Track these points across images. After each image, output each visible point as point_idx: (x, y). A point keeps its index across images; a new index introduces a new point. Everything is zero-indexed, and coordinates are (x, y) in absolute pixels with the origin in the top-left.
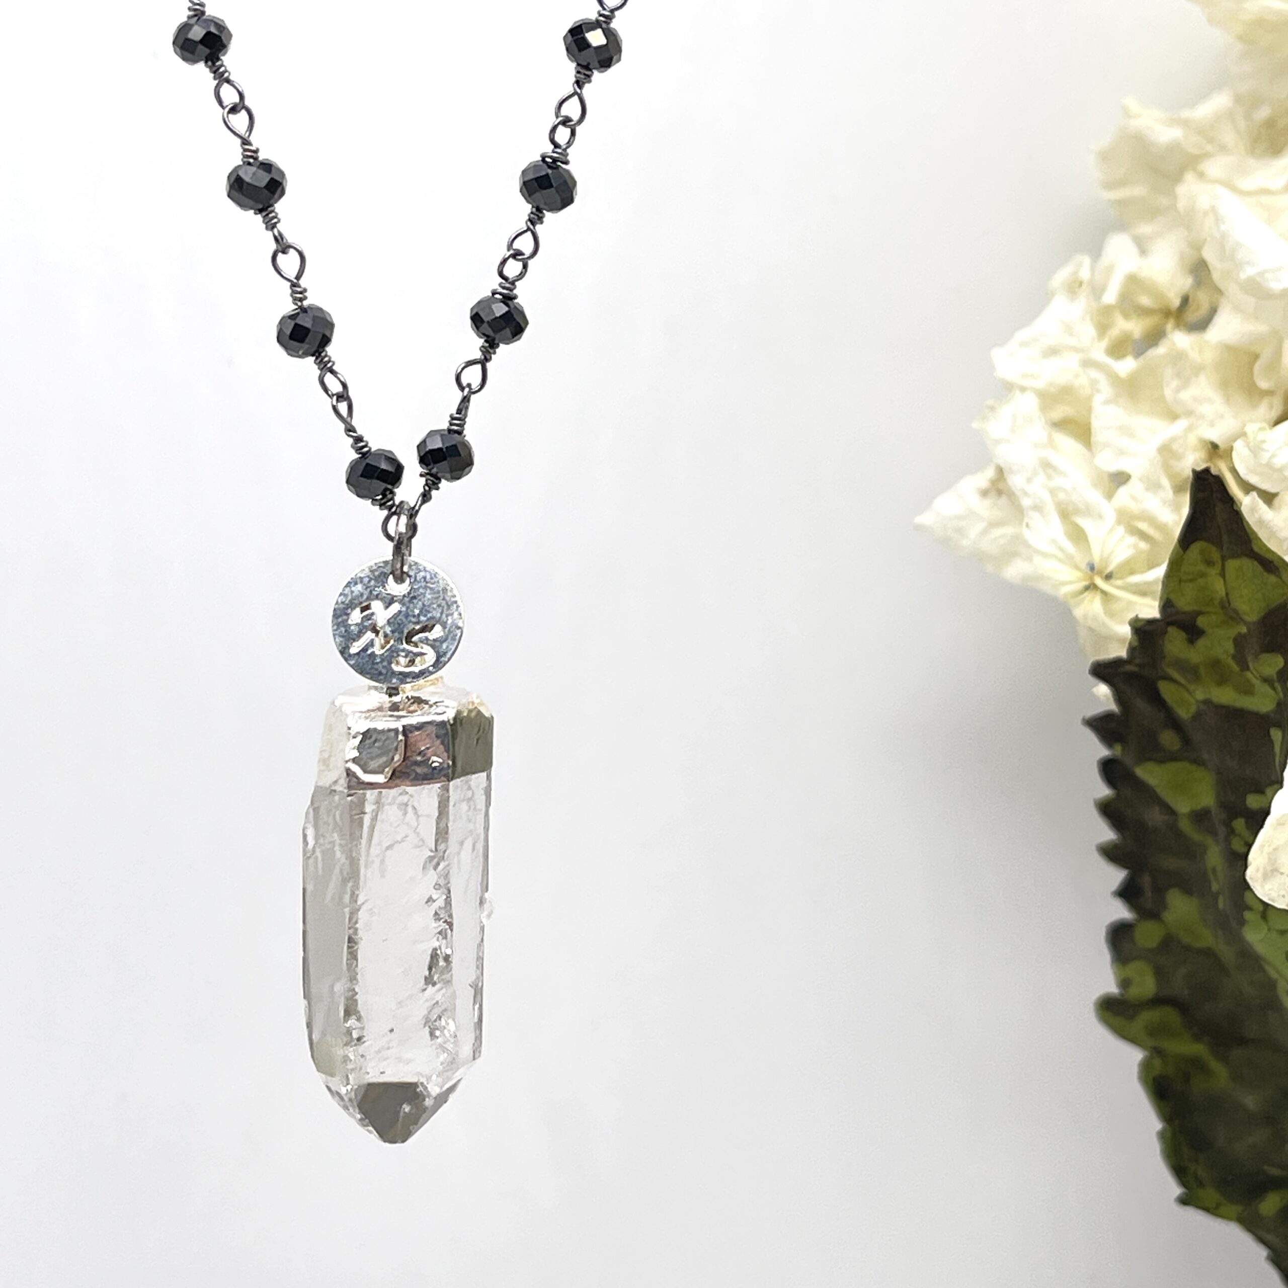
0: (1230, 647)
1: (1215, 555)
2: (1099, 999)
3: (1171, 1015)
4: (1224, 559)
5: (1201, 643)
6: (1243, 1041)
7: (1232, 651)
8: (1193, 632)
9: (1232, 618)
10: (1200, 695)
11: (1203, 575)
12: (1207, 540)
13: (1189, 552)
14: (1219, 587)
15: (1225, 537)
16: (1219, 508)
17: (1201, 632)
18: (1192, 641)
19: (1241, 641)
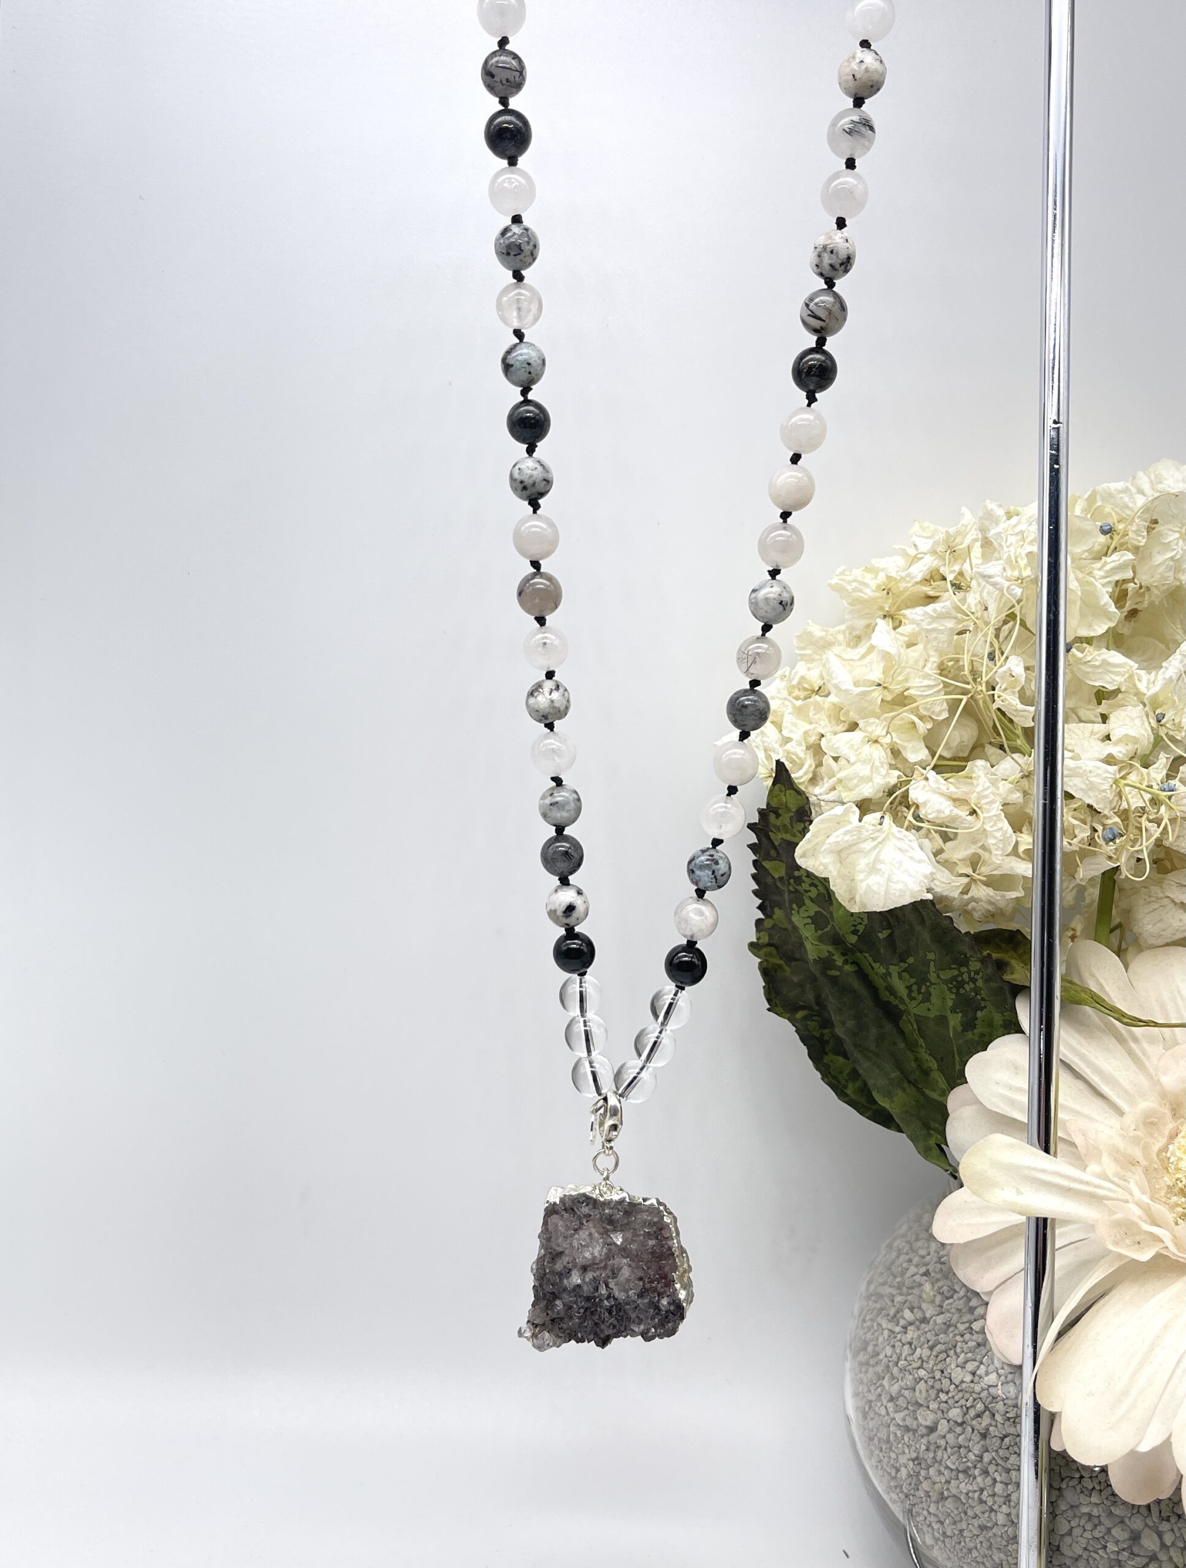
1: (783, 789)
2: (750, 942)
3: (775, 951)
4: (785, 790)
5: (780, 818)
6: (796, 960)
8: (777, 814)
10: (780, 836)
11: (779, 795)
12: (780, 783)
13: (775, 787)
14: (784, 799)
15: (786, 783)
16: (784, 773)
17: (780, 815)
18: (777, 818)
19: (791, 818)
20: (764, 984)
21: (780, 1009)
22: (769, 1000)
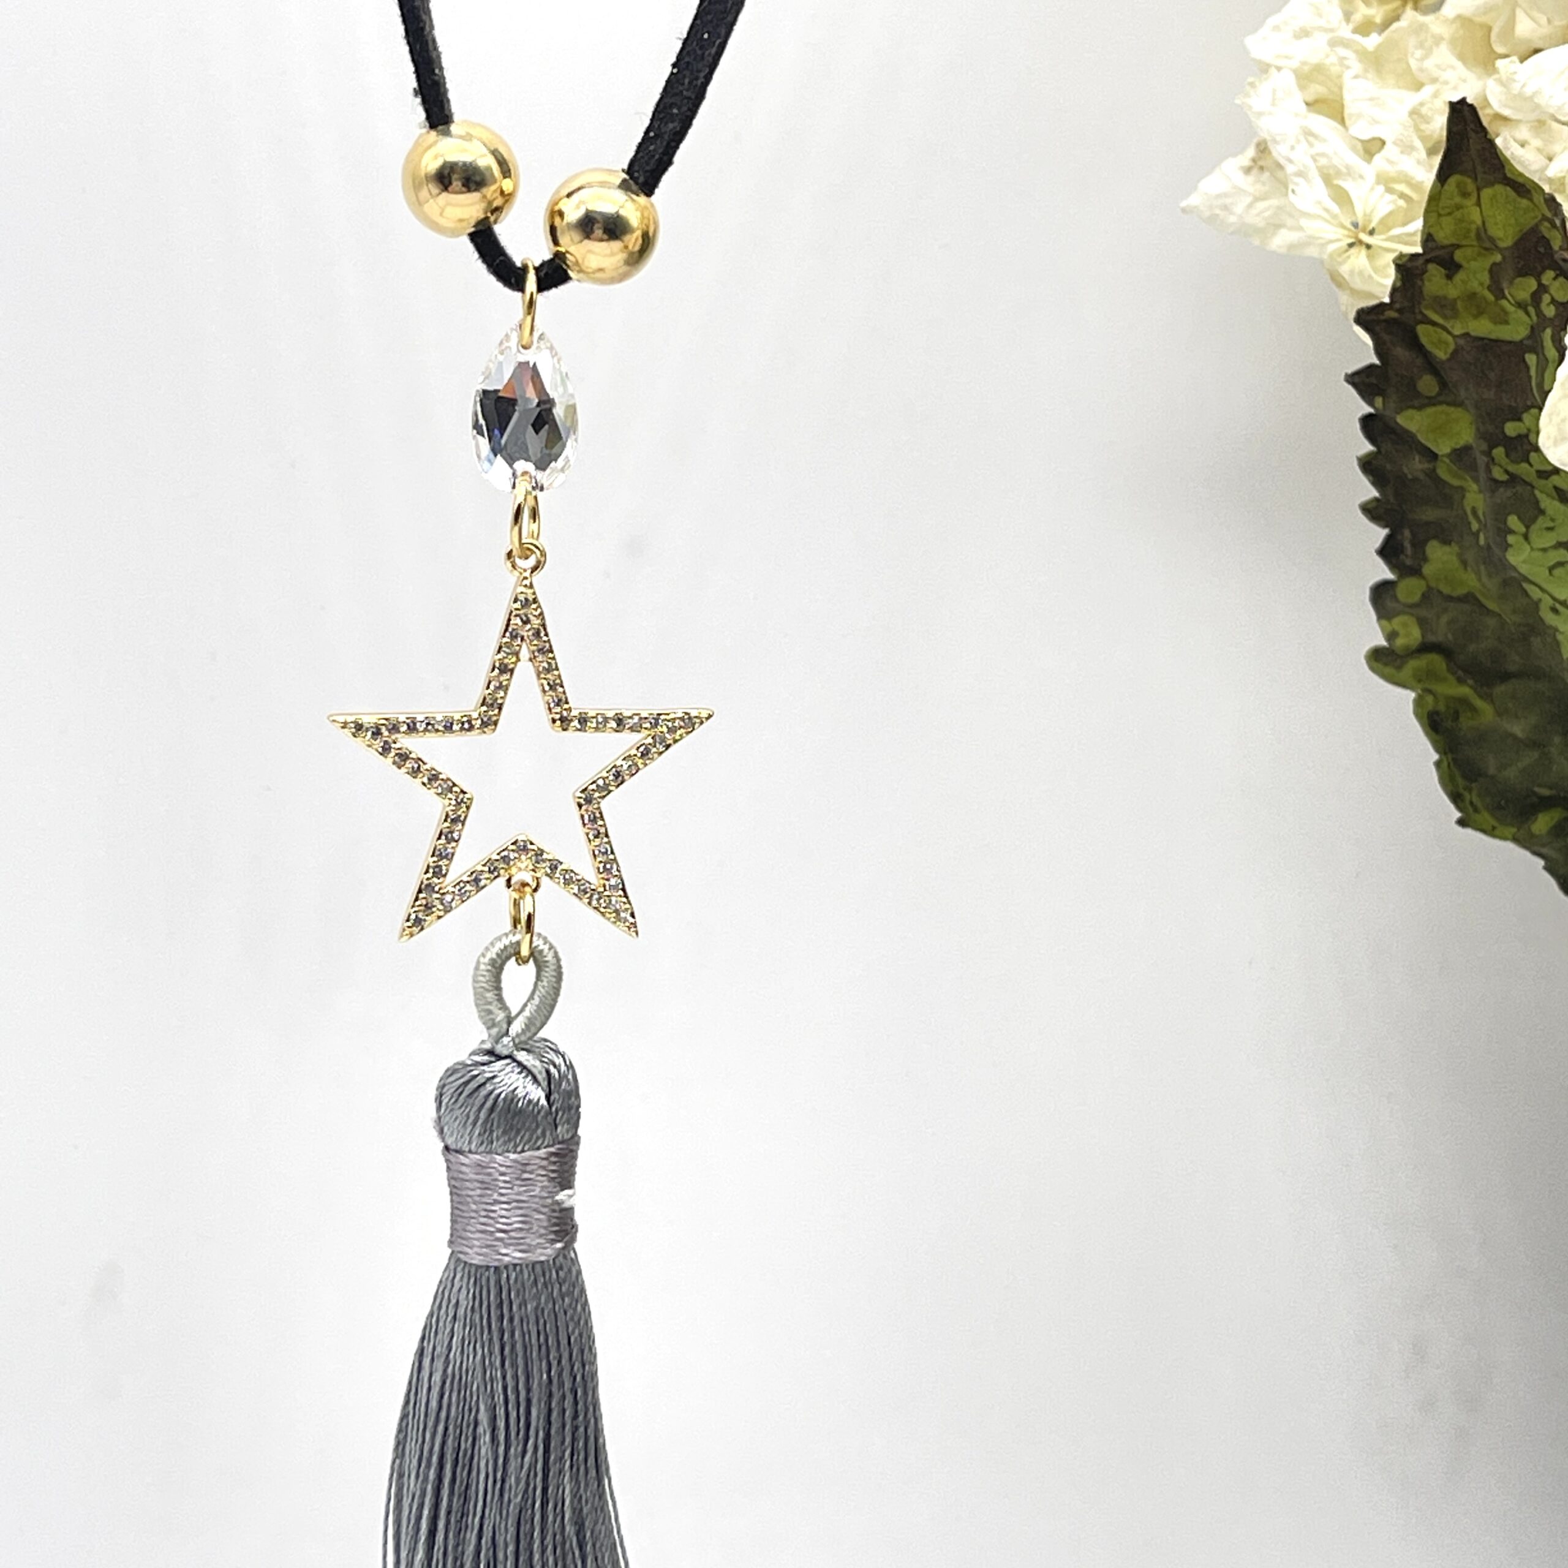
0: (1486, 278)
1: (1471, 186)
2: (1368, 652)
3: (1437, 661)
4: (1479, 190)
5: (1460, 276)
7: (1487, 282)
8: (1451, 267)
9: (1486, 249)
10: (1457, 331)
11: (1458, 207)
12: (1463, 173)
13: (1446, 187)
14: (1477, 217)
15: (1479, 168)
16: (1473, 139)
17: (1458, 267)
18: (1449, 277)
19: (1494, 271)
20: (1436, 757)
21: (1486, 817)
22: (1456, 798)
